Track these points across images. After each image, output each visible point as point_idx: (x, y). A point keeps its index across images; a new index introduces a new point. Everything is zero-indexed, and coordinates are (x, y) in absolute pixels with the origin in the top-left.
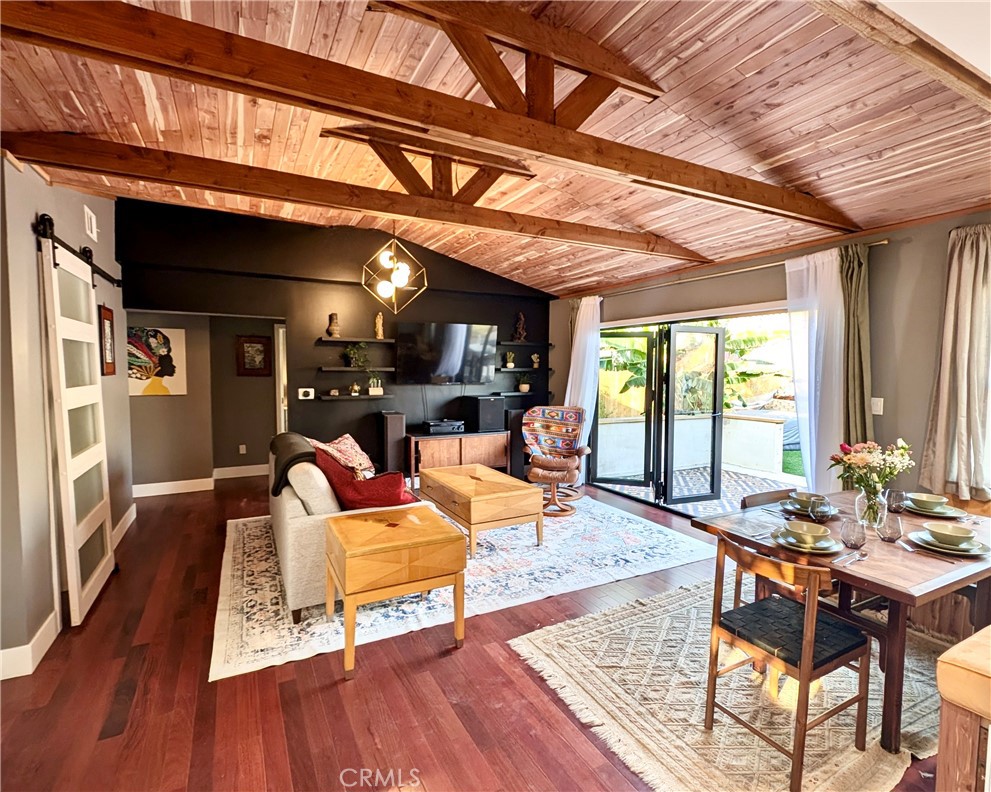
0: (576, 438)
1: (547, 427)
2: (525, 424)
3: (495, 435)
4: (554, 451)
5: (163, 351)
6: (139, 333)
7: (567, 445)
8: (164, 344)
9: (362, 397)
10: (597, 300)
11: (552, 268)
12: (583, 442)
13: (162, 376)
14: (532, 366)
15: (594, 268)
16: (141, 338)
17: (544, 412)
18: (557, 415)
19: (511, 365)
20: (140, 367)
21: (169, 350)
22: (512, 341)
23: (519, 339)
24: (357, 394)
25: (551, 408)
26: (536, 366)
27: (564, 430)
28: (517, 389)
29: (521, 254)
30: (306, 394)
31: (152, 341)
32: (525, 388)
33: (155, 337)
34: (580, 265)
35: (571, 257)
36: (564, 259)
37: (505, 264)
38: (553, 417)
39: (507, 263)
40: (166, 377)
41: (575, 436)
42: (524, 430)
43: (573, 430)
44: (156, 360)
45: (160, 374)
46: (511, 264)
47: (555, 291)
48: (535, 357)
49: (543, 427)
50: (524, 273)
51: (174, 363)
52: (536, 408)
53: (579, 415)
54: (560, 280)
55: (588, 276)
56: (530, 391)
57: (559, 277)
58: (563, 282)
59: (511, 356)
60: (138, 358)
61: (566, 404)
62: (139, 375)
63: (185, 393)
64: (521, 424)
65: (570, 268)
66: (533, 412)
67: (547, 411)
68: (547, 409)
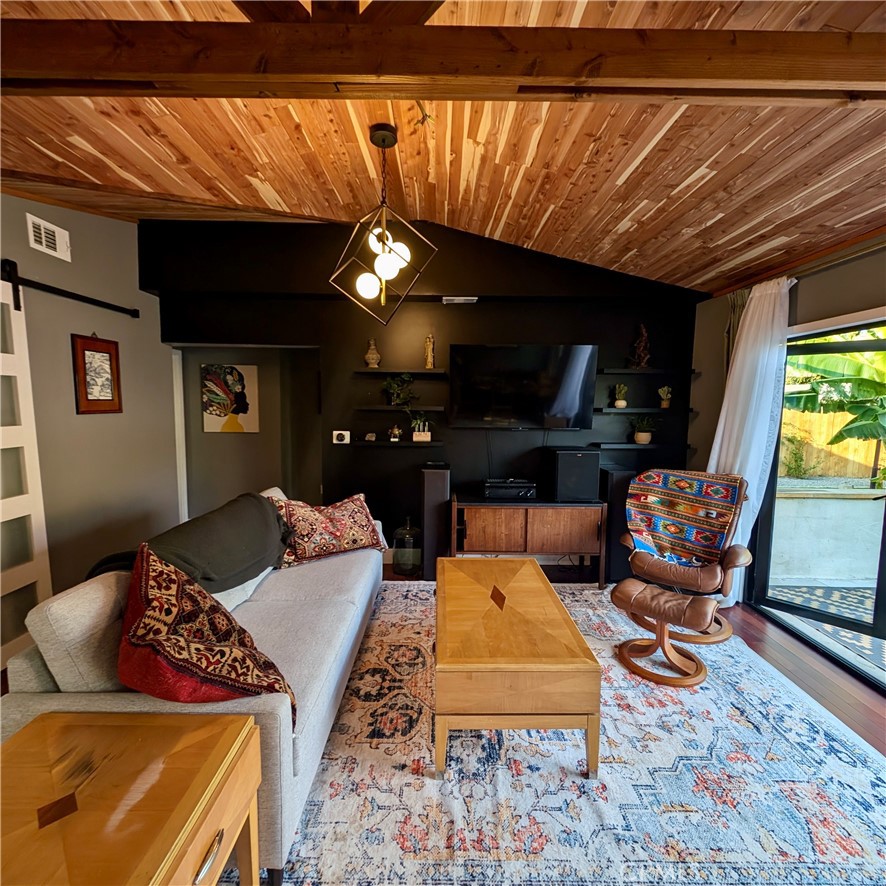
0: (724, 529)
1: (670, 505)
2: (633, 496)
3: (582, 508)
4: (679, 546)
5: (238, 389)
6: (218, 370)
7: (706, 538)
8: (239, 380)
9: (403, 444)
10: (784, 284)
11: (688, 232)
12: (740, 536)
13: (238, 414)
14: (660, 404)
15: (776, 215)
16: (220, 375)
17: (666, 479)
18: (691, 486)
19: (621, 404)
20: (219, 403)
21: (243, 388)
22: (626, 367)
23: (638, 364)
24: (397, 440)
25: (682, 473)
26: (665, 404)
27: (702, 513)
28: (631, 439)
29: (625, 213)
30: (341, 437)
31: (229, 377)
32: (643, 438)
33: (231, 374)
34: (743, 213)
35: (721, 194)
36: (708, 205)
37: (606, 244)
38: (682, 489)
39: (607, 240)
40: (241, 414)
41: (723, 526)
42: (630, 506)
43: (720, 515)
44: (232, 396)
45: (236, 412)
46: (615, 241)
47: (703, 284)
48: (664, 392)
49: (662, 503)
50: (641, 254)
51: (248, 401)
52: (652, 473)
53: (735, 492)
54: (708, 258)
55: (763, 238)
56: (650, 443)
57: (705, 250)
58: (716, 261)
59: (623, 389)
60: (218, 395)
61: (712, 468)
62: (218, 412)
63: (257, 431)
64: (626, 495)
65: (723, 226)
66: (649, 477)
67: (672, 479)
68: (673, 475)
